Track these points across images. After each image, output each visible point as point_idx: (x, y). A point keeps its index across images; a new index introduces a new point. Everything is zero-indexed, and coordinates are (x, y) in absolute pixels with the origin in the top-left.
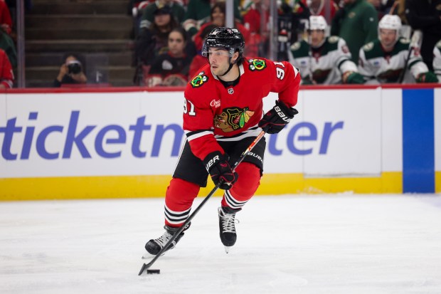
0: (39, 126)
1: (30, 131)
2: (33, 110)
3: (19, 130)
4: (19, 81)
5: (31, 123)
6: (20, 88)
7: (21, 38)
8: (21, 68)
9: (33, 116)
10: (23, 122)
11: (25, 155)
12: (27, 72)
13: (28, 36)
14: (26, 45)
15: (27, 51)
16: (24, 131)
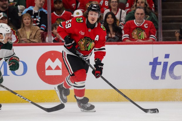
0: (170, 61)
1: (166, 64)
2: (167, 53)
3: (160, 63)
4: (159, 38)
5: (166, 60)
6: (160, 41)
7: (160, 15)
8: (160, 31)
9: (167, 56)
10: (162, 59)
11: (163, 76)
12: (163, 33)
13: (163, 14)
14: (163, 18)
15: (163, 22)
16: (162, 64)
